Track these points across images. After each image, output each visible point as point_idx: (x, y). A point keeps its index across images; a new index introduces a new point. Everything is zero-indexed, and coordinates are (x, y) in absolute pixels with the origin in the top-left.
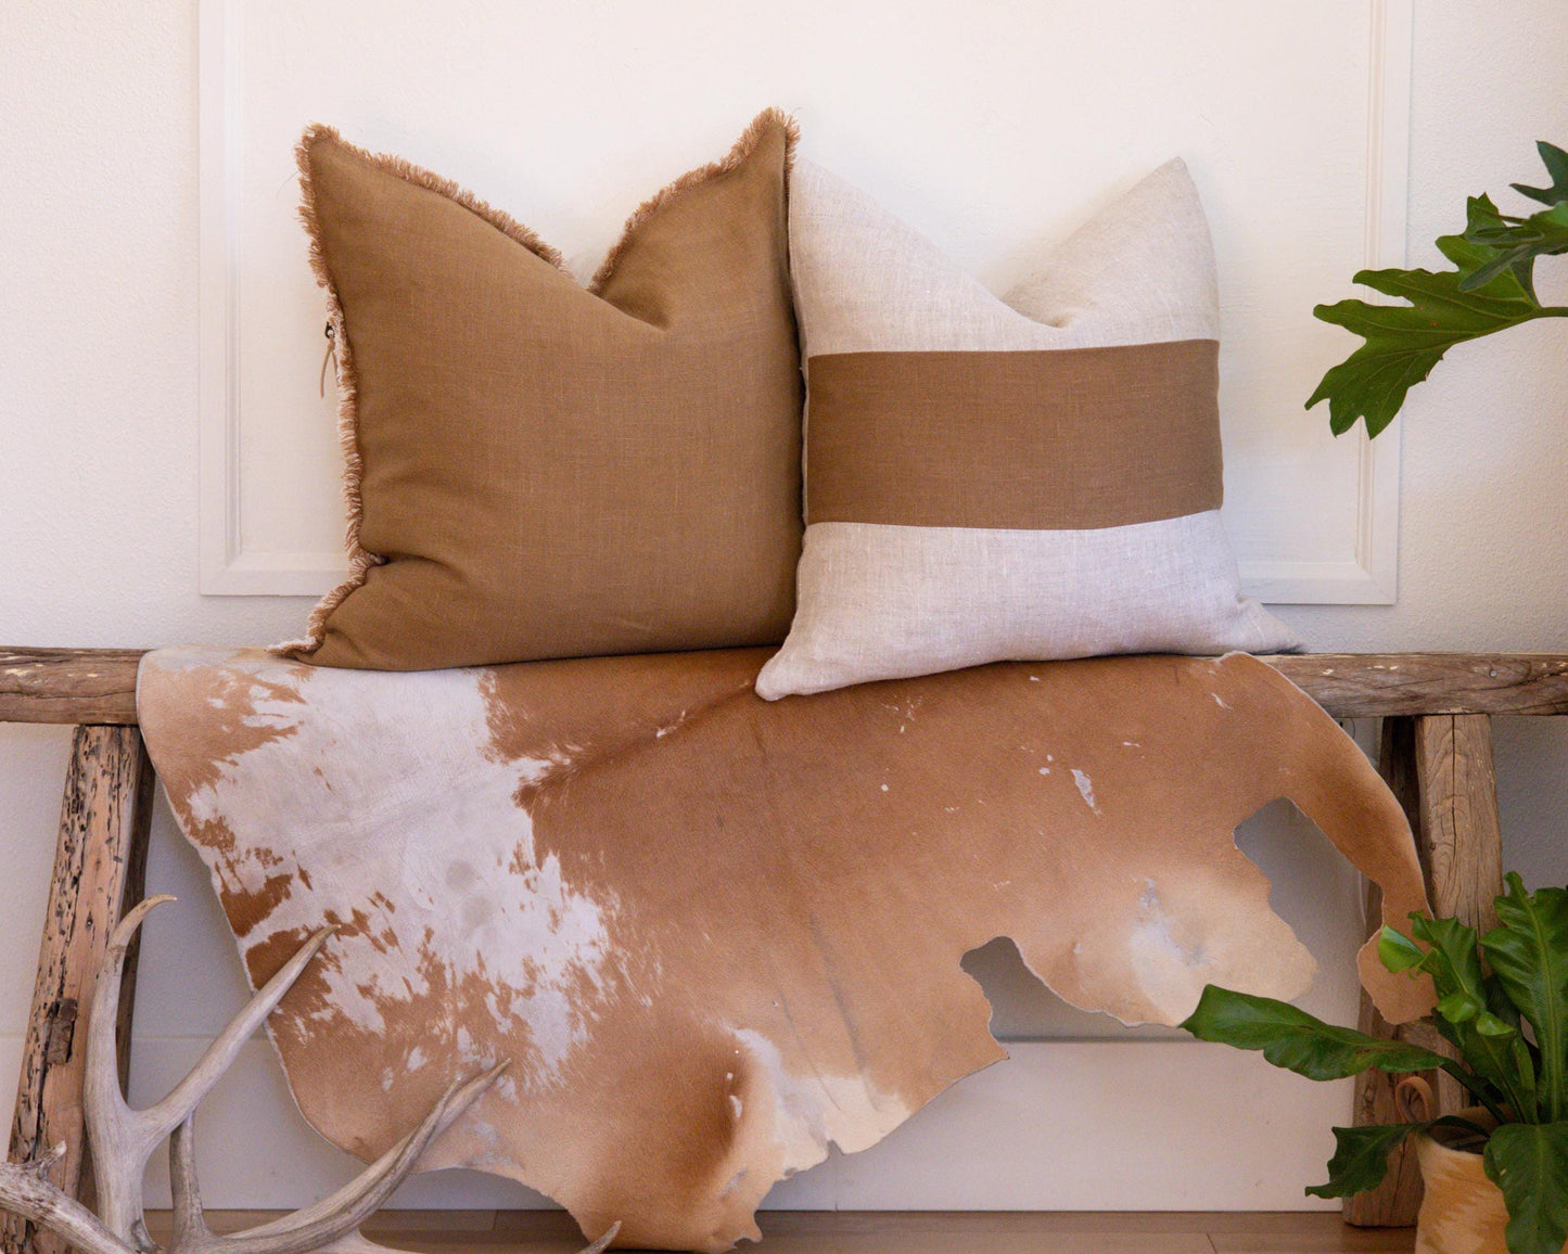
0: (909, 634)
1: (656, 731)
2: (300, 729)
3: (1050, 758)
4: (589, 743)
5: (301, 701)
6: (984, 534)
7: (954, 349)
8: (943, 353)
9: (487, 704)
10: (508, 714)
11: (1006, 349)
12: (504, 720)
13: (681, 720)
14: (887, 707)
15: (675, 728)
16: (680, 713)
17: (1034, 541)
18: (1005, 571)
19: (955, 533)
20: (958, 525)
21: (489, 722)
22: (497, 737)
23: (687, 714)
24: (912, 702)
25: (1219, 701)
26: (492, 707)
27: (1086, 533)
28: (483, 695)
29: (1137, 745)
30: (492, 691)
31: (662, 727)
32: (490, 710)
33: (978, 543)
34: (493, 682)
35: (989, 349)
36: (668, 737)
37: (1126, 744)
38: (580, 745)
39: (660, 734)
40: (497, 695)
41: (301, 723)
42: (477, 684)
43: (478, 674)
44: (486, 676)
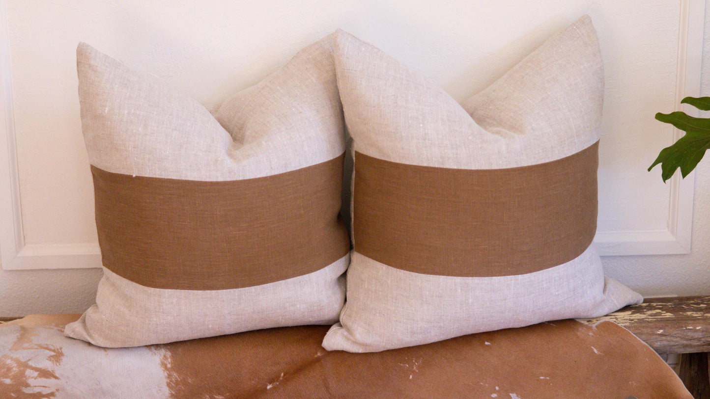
0: (413, 333)
1: (267, 386)
2: (57, 393)
3: (497, 388)
4: (228, 394)
5: (56, 378)
6: (458, 280)
7: (441, 166)
8: (435, 168)
9: (166, 374)
10: (179, 380)
11: (473, 168)
12: (177, 383)
13: (281, 378)
14: (402, 365)
15: (278, 383)
16: (280, 374)
17: (488, 284)
18: (470, 301)
19: (442, 278)
20: (443, 274)
21: (168, 385)
22: (174, 393)
23: (284, 375)
24: (416, 361)
25: (595, 351)
26: (169, 376)
27: (520, 277)
28: (164, 369)
29: (548, 378)
30: (169, 366)
31: (270, 383)
32: (168, 378)
33: (455, 285)
34: (169, 360)
35: (463, 167)
36: (274, 388)
37: (542, 378)
38: (223, 396)
39: (269, 387)
40: (173, 369)
41: (57, 390)
42: (160, 362)
43: (160, 355)
44: (165, 356)
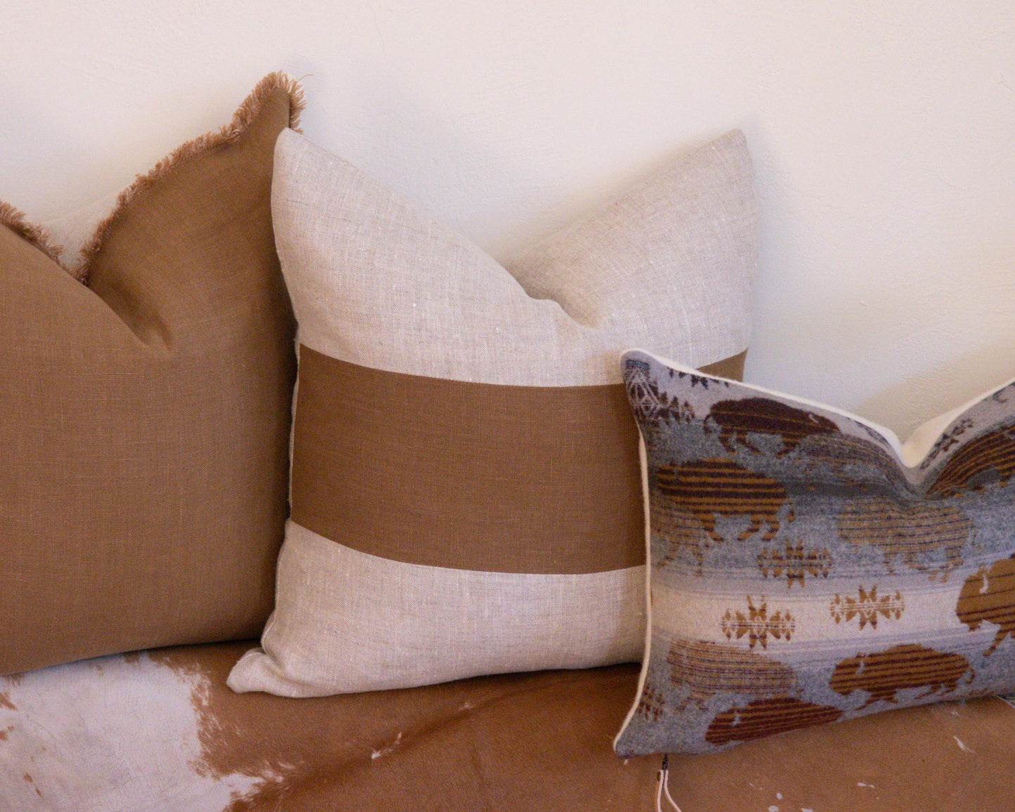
1: (371, 752)
2: (10, 735)
3: (779, 796)
4: (303, 762)
5: (11, 706)
9: (199, 717)
10: (220, 729)
12: (216, 734)
13: (397, 742)
15: (390, 750)
16: (397, 735)
21: (201, 736)
22: (209, 751)
23: (403, 737)
25: (961, 745)
26: (204, 721)
28: (196, 708)
29: (872, 786)
30: (205, 703)
31: (377, 749)
32: (202, 723)
34: (207, 693)
36: (383, 758)
37: (861, 784)
38: (294, 764)
39: (374, 756)
40: (211, 708)
41: (11, 729)
42: (190, 695)
43: (193, 683)
44: (200, 687)
